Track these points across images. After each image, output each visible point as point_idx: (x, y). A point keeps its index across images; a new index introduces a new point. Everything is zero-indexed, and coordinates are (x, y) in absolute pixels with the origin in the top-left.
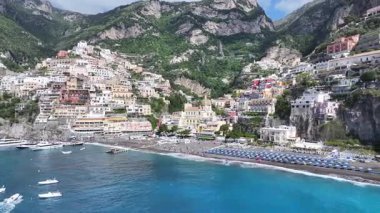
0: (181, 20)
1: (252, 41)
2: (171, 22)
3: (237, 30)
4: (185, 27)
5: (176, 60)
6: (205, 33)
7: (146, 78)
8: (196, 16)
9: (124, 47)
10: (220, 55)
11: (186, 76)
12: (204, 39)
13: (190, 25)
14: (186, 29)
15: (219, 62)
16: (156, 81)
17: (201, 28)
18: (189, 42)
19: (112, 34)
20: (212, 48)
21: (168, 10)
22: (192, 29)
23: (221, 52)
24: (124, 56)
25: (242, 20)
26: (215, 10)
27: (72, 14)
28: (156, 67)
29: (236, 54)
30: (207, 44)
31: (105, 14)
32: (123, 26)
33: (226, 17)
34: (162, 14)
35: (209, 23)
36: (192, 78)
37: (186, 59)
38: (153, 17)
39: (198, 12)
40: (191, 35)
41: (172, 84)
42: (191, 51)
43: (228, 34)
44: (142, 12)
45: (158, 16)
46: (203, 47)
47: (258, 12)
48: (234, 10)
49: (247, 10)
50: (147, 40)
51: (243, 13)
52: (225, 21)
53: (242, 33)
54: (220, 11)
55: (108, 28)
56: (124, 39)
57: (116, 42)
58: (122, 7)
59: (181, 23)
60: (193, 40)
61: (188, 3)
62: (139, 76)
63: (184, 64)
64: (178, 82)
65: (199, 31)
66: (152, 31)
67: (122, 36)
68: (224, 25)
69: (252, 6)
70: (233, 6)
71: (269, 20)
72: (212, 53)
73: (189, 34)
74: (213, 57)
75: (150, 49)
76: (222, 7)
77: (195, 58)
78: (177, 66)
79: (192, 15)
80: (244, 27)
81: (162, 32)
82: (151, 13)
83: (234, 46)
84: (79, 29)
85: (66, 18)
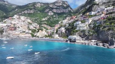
1: (66, 14)
2: (44, 9)
3: (62, 11)
4: (47, 10)
5: (44, 19)
6: (53, 12)
7: (33, 24)
8: (50, 7)
9: (29, 15)
10: (56, 18)
11: (45, 24)
12: (52, 14)
13: (49, 10)
14: (47, 11)
15: (56, 20)
16: (35, 25)
18: (48, 14)
19: (26, 12)
20: (55, 16)
21: (43, 5)
22: (49, 11)
23: (57, 17)
24: (29, 18)
26: (56, 5)
27: (15, 5)
28: (38, 21)
29: (61, 18)
30: (53, 15)
31: (25, 5)
32: (29, 10)
33: (59, 8)
35: (54, 9)
36: (47, 24)
37: (47, 19)
38: (38, 7)
39: (51, 6)
40: (49, 13)
41: (40, 26)
42: (48, 17)
43: (60, 12)
44: (35, 6)
45: (40, 7)
46: (52, 16)
47: (68, 6)
48: (61, 6)
49: (65, 6)
50: (36, 14)
51: (64, 7)
52: (59, 9)
53: (63, 12)
54: (57, 6)
55: (25, 10)
56: (29, 13)
57: (27, 14)
58: (30, 4)
59: (46, 9)
60: (49, 14)
61: (49, 3)
62: (31, 24)
63: (46, 20)
64: (43, 25)
65: (51, 11)
66: (37, 11)
68: (58, 10)
69: (66, 5)
70: (61, 5)
71: (71, 9)
72: (54, 17)
73: (48, 12)
74: (55, 19)
75: (36, 16)
76: (58, 5)
77: (49, 19)
78: (43, 21)
79: (49, 7)
80: (64, 10)
81: (40, 11)
82: (37, 6)
83: (61, 16)
84: (17, 10)
85: (13, 6)
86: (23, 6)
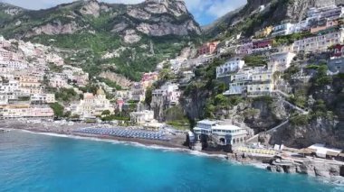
0: (118, 20)
1: (179, 41)
2: (109, 22)
3: (167, 32)
5: (108, 55)
6: (138, 33)
7: (65, 72)
8: (131, 18)
9: (61, 41)
10: (151, 53)
12: (137, 38)
13: (125, 25)
14: (121, 28)
15: (149, 58)
16: (75, 74)
17: (135, 28)
18: (123, 40)
19: (49, 30)
20: (144, 46)
21: (107, 10)
22: (126, 29)
23: (152, 50)
24: (58, 50)
25: (172, 23)
26: (148, 13)
28: (88, 61)
29: (165, 53)
30: (139, 43)
31: (47, 10)
32: (59, 23)
33: (158, 20)
34: (100, 14)
35: (143, 25)
36: (118, 72)
37: (117, 55)
38: (91, 16)
39: (133, 14)
40: (125, 34)
41: (90, 77)
42: (123, 49)
43: (160, 34)
44: (81, 11)
45: (96, 15)
46: (136, 45)
47: (187, 17)
48: (165, 14)
49: (177, 14)
50: (83, 36)
51: (174, 17)
52: (157, 23)
53: (172, 35)
54: (153, 15)
55: (44, 24)
56: (61, 35)
57: (51, 37)
58: (63, 5)
59: (117, 23)
60: (127, 39)
61: (125, 6)
63: (114, 59)
64: (103, 75)
65: (133, 31)
66: (88, 29)
67: (58, 32)
68: (155, 27)
69: (182, 12)
70: (165, 10)
71: (196, 24)
72: (144, 51)
73: (123, 33)
74: (144, 54)
75: (85, 45)
76: (155, 11)
77: (126, 55)
78: (107, 61)
79: (128, 16)
80: (174, 29)
81: (98, 30)
82: (89, 12)
83: (163, 45)
84: (19, 23)
85: (7, 11)
86: (42, 10)
